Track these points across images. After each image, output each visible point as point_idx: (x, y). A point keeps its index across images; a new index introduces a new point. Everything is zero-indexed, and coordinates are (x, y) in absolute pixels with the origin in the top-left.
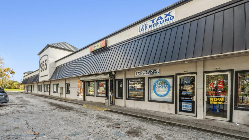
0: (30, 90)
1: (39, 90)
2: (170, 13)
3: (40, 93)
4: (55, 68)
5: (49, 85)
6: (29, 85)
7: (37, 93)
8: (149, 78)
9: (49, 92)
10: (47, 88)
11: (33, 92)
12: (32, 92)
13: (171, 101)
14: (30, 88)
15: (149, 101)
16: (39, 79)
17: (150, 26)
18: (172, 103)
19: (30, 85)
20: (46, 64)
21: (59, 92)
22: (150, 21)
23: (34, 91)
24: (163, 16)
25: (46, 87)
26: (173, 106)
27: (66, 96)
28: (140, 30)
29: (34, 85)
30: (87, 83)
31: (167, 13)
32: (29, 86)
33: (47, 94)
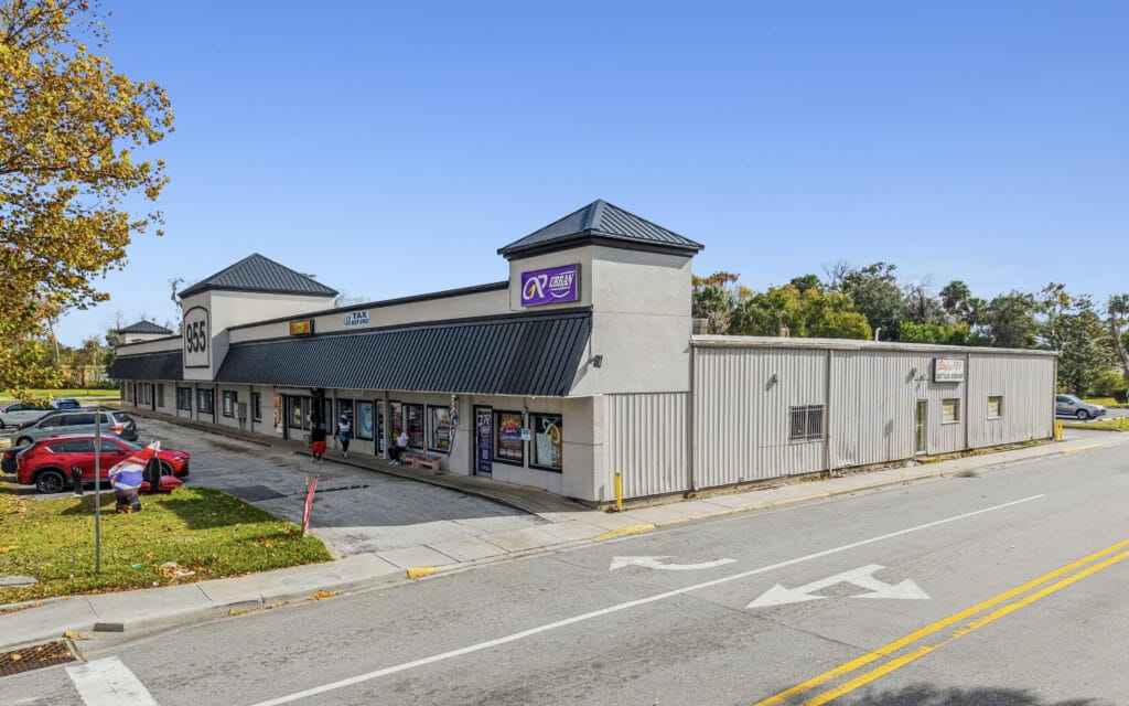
0: (147, 403)
1: (180, 406)
3: (184, 414)
4: (228, 348)
5: (213, 391)
6: (144, 381)
7: (175, 414)
8: (357, 401)
9: (213, 413)
10: (207, 401)
11: (158, 409)
12: (154, 409)
14: (146, 394)
15: (357, 437)
16: (181, 372)
17: (352, 322)
18: (371, 440)
19: (146, 384)
20: (202, 334)
21: (236, 415)
23: (161, 405)
25: (202, 398)
27: (252, 426)
29: (161, 387)
30: (291, 400)
32: (140, 384)
33: (206, 418)
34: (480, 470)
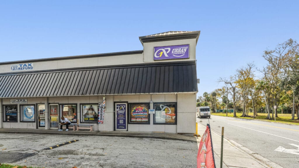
2: (31, 64)
8: (20, 105)
13: (34, 121)
15: (21, 122)
17: (19, 69)
18: (34, 122)
22: (19, 65)
24: (27, 64)
26: (35, 124)
28: (12, 69)
31: (30, 63)
34: (118, 128)
